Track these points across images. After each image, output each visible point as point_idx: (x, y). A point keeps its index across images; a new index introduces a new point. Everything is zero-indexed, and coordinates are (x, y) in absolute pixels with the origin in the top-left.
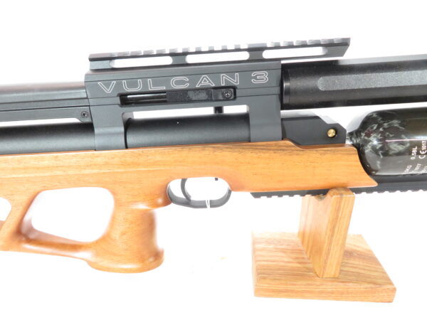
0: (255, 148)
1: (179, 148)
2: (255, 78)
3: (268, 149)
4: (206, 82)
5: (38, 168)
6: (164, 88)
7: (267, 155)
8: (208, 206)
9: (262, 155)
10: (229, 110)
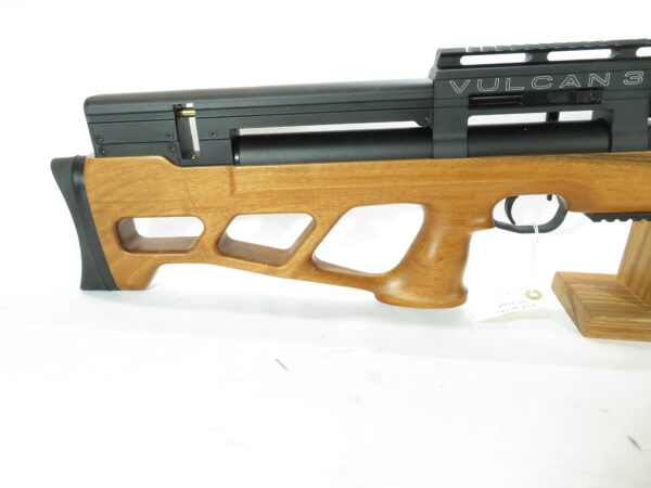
0: (617, 159)
1: (530, 158)
2: (628, 78)
3: (630, 160)
4: (572, 82)
5: (365, 178)
6: (523, 88)
7: (629, 167)
8: (537, 230)
9: (624, 167)
10: (565, 116)
